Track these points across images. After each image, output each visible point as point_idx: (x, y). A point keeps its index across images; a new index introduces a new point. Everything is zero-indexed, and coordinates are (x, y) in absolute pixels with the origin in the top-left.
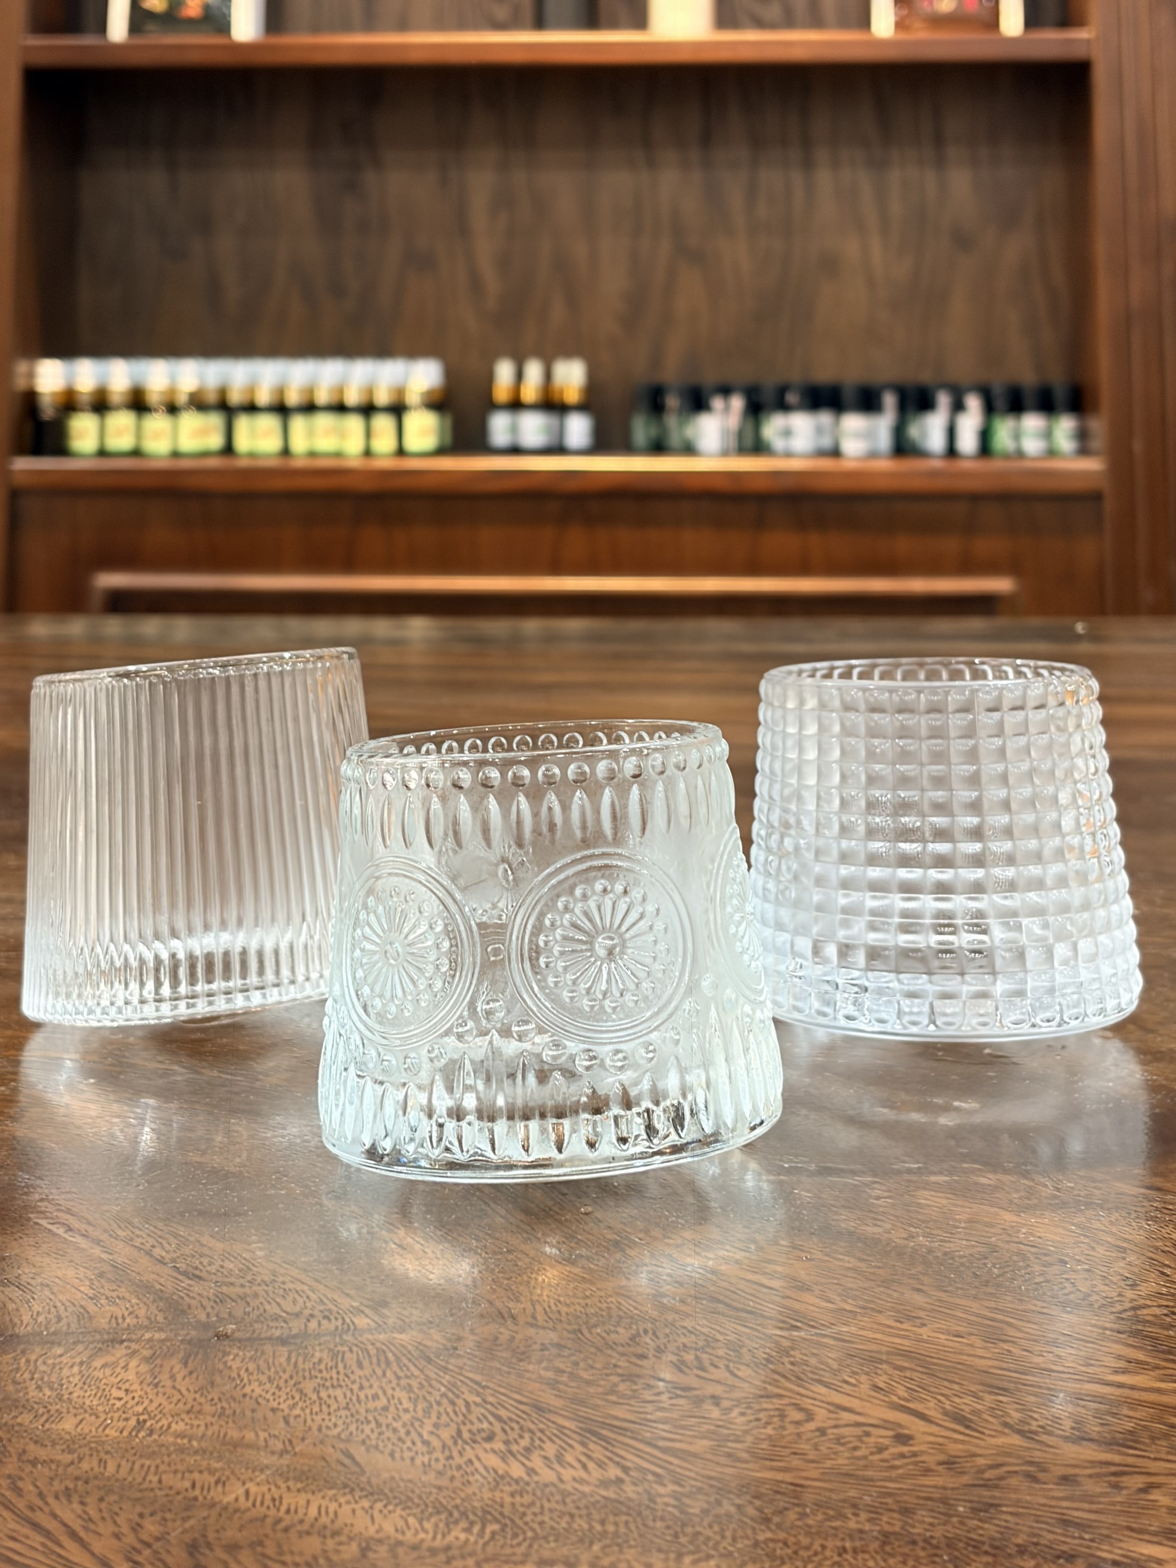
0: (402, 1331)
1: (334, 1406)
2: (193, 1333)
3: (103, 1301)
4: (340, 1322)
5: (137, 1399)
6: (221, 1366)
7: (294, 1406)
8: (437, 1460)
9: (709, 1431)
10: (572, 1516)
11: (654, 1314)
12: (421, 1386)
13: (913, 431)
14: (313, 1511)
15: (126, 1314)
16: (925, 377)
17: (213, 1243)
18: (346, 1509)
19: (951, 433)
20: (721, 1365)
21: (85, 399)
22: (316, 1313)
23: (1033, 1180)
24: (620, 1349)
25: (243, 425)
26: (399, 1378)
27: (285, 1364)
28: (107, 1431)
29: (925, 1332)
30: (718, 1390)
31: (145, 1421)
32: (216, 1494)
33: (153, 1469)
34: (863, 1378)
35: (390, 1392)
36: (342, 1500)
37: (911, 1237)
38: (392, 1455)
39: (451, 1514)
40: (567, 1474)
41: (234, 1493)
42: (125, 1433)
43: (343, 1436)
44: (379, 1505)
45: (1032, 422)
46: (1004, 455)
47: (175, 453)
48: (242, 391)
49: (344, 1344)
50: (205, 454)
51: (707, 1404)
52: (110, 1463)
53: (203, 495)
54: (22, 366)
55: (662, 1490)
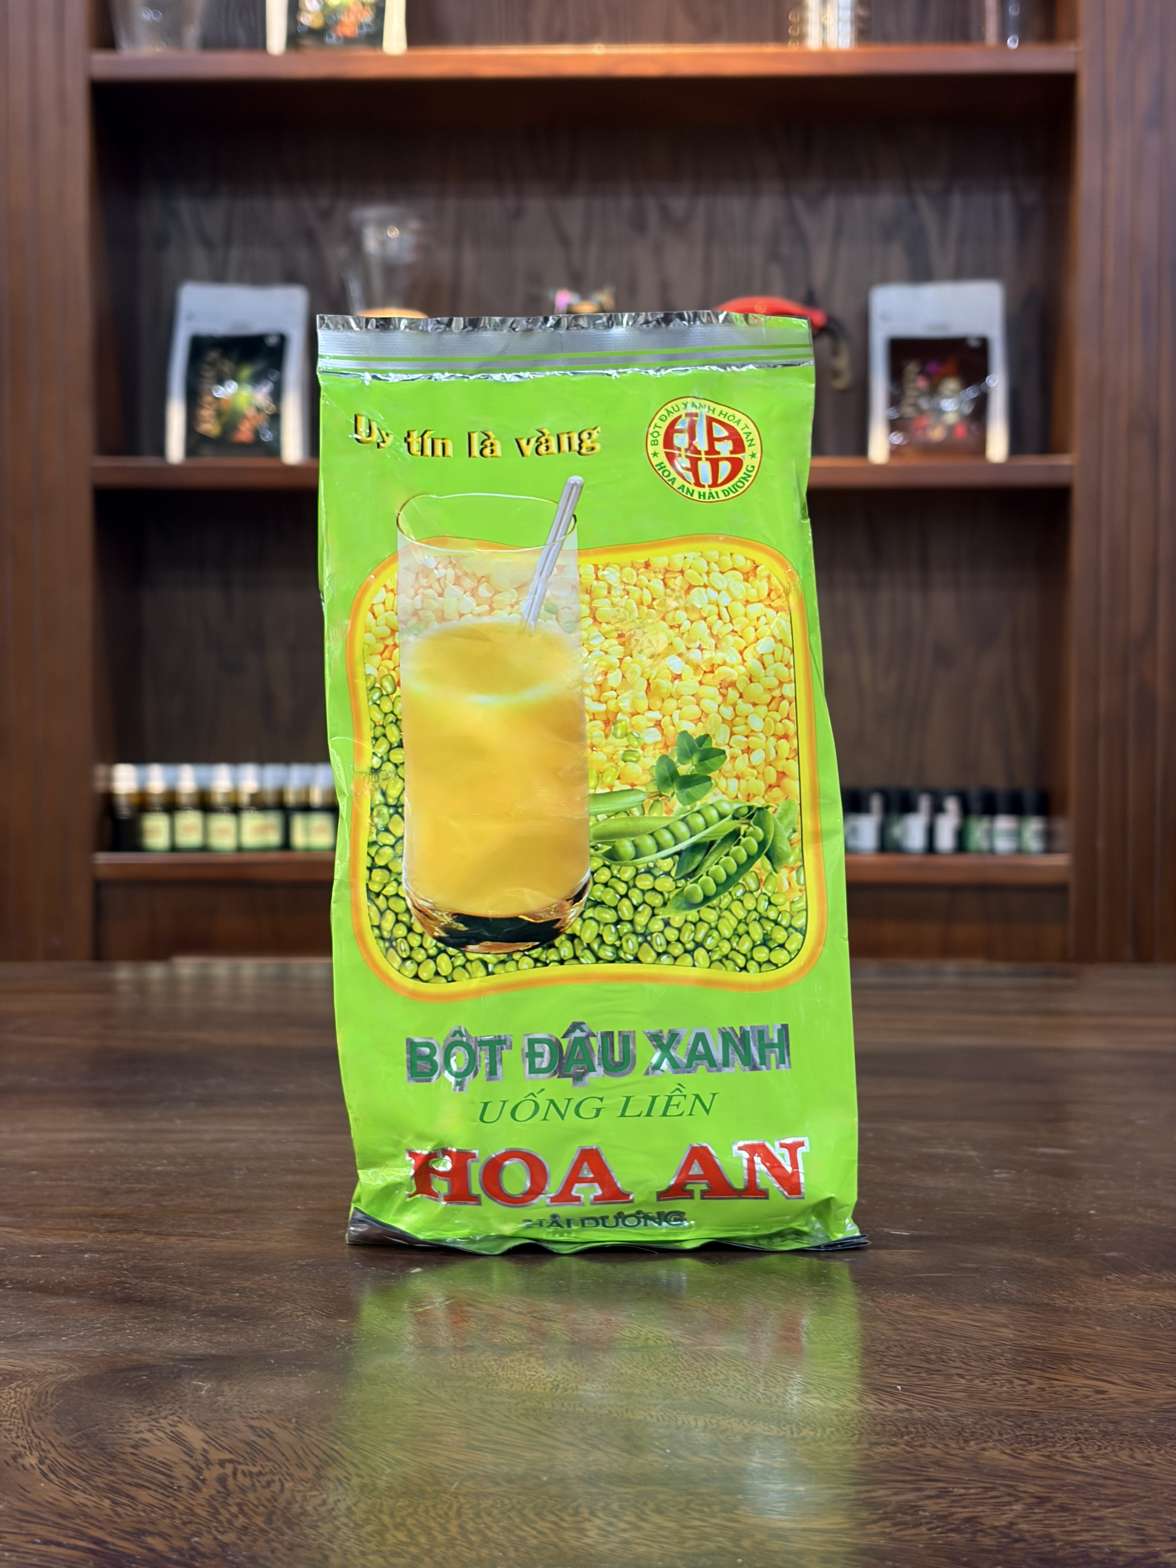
0: (718, 1345)
1: (689, 1379)
2: (566, 1346)
3: (491, 1333)
4: (670, 1342)
6: (596, 1361)
7: (660, 1378)
10: (882, 1424)
11: (899, 1338)
12: (746, 1370)
13: (896, 831)
16: (908, 782)
17: (553, 1305)
19: (931, 832)
20: (957, 1360)
21: (156, 800)
23: (1150, 1275)
25: (299, 823)
26: (728, 1366)
27: (642, 1361)
28: (534, 1389)
29: (1098, 1346)
30: (962, 1372)
31: (558, 1385)
32: (629, 1416)
33: (577, 1405)
34: (1062, 1366)
35: (725, 1372)
36: (719, 1418)
37: (1071, 1302)
38: (742, 1399)
39: (798, 1424)
41: (641, 1415)
42: (548, 1390)
43: (703, 1391)
44: (745, 1421)
45: (1004, 823)
46: (979, 852)
47: (240, 849)
48: (297, 793)
49: (678, 1350)
50: (266, 849)
51: (956, 1378)
52: (545, 1403)
53: (268, 885)
54: (101, 770)
55: (941, 1414)
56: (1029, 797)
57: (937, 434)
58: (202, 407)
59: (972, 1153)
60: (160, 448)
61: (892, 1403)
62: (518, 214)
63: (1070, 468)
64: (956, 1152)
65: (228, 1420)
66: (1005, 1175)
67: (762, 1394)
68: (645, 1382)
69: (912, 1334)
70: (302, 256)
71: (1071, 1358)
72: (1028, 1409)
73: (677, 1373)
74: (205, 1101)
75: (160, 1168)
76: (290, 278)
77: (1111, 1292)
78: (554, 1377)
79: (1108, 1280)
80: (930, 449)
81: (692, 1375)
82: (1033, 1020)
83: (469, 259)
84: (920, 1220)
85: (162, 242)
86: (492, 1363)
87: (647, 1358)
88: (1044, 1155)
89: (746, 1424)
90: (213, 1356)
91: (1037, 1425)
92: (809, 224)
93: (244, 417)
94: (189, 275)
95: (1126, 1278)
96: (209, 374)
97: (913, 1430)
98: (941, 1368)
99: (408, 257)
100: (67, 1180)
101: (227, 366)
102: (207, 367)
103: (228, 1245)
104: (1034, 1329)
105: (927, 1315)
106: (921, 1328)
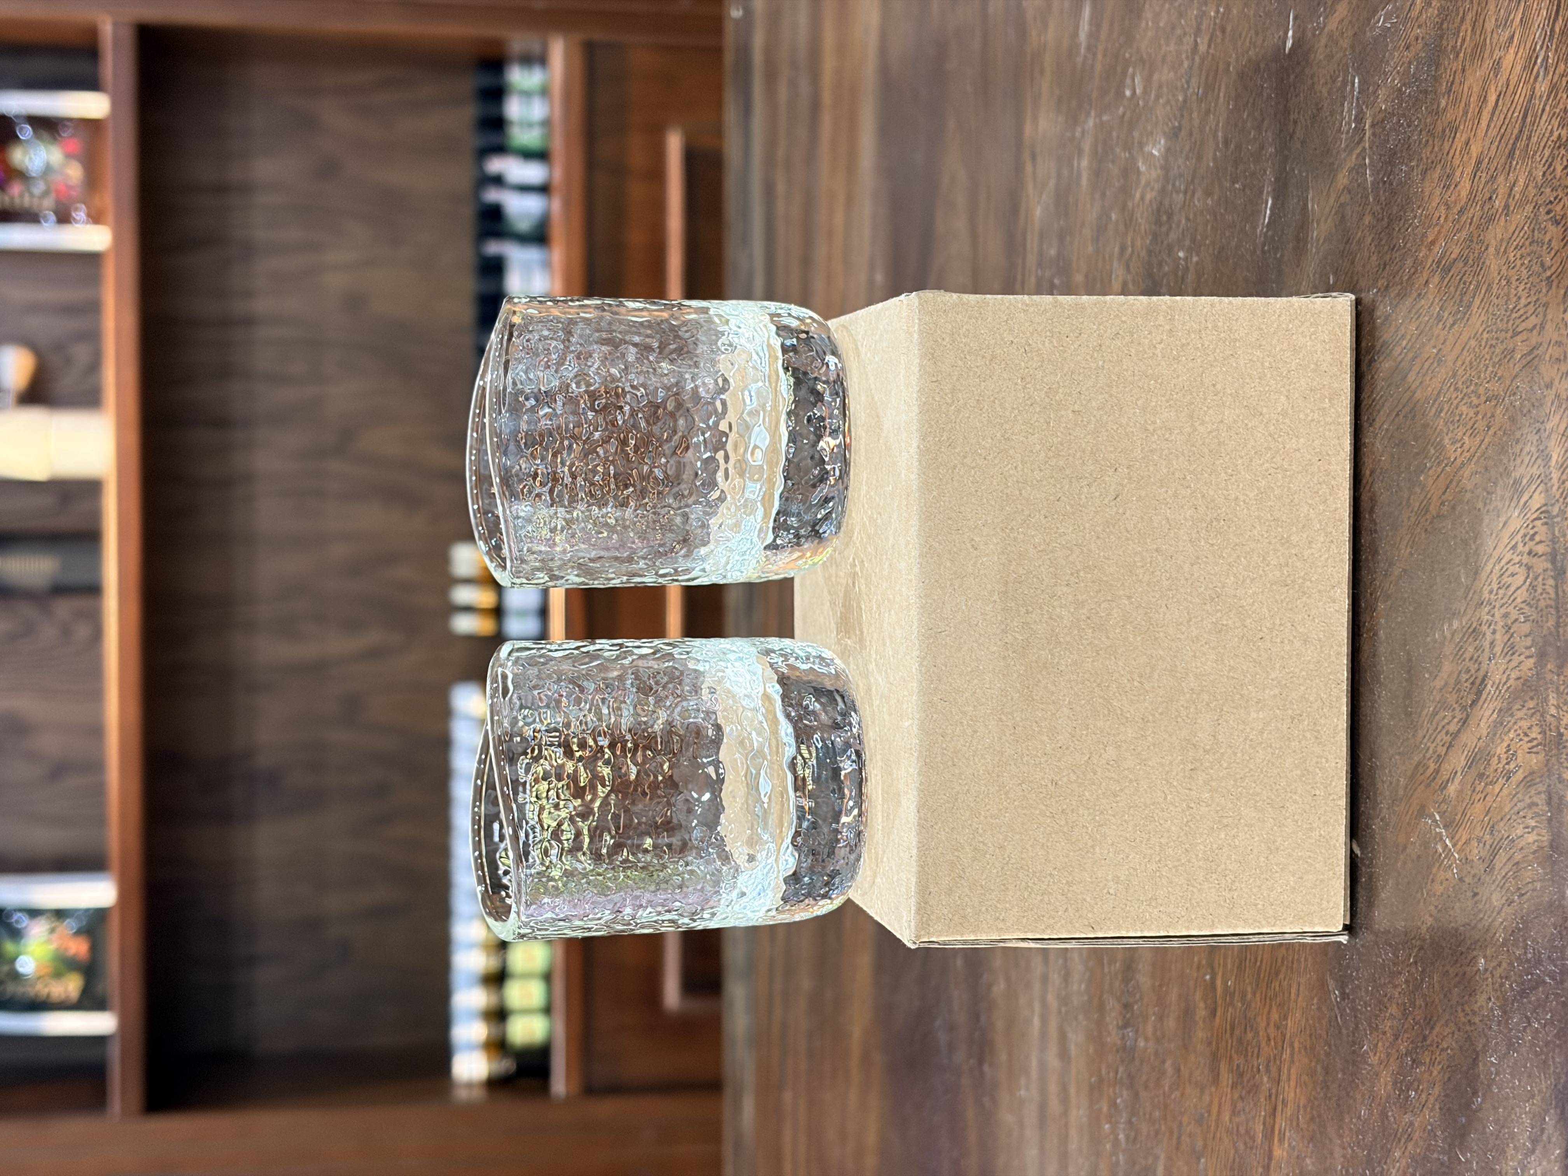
0: (1548, 457)
2: (1550, 666)
3: (1512, 766)
4: (1538, 523)
13: (523, 225)
15: (1526, 739)
16: (467, 214)
17: (1444, 675)
19: (525, 189)
21: (493, 1031)
22: (1527, 549)
45: (514, 109)
46: (548, 136)
54: (460, 1095)
56: (486, 80)
57: (75, 173)
58: (49, 995)
60: (98, 1041)
63: (115, 23)
66: (1137, 81)
69: (1519, 188)
74: (982, 1050)
75: (1121, 1136)
80: (92, 180)
82: (829, 65)
88: (1094, 35)
93: (60, 948)
96: (11, 989)
103: (1293, 1084)
104: (1505, 23)
105: (1469, 169)
106: (1501, 179)
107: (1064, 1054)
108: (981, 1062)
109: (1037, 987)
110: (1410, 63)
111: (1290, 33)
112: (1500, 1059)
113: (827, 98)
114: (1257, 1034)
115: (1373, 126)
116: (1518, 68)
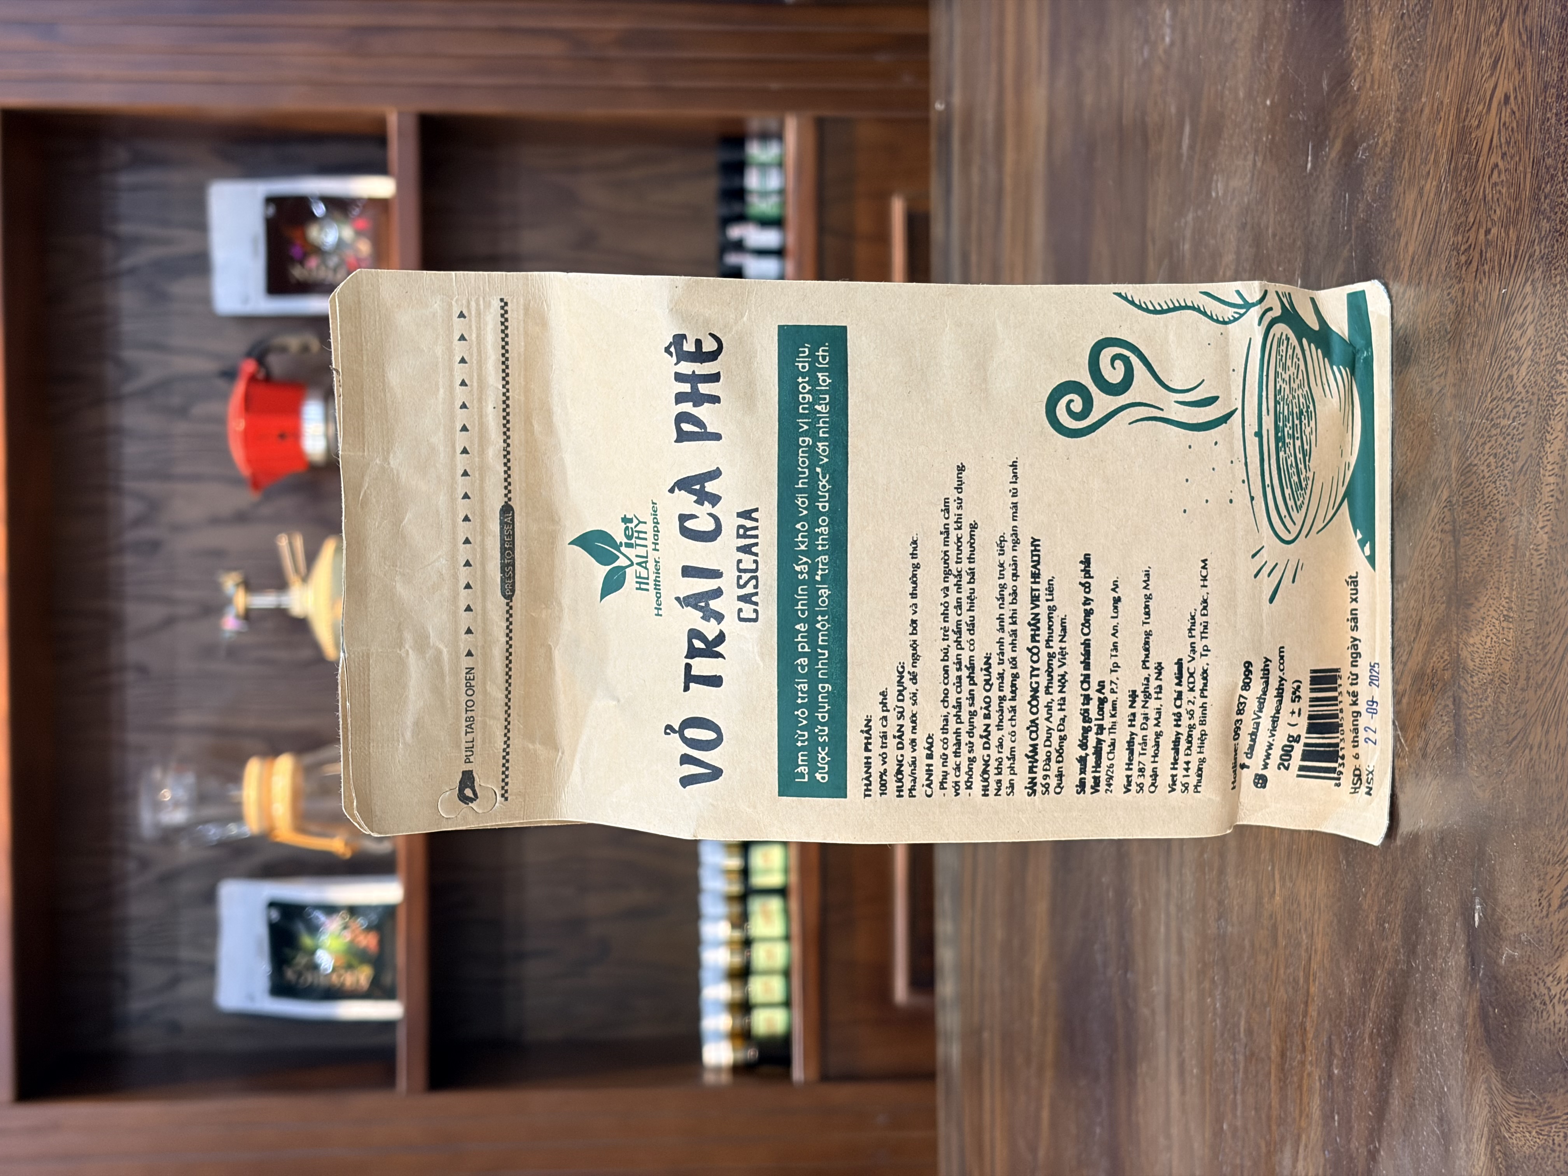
1: (1495, 491)
2: (1453, 609)
3: (1435, 680)
4: (1446, 510)
5: (1492, 628)
6: (1472, 581)
7: (1495, 519)
8: (1523, 408)
9: (1505, 231)
10: (1552, 307)
11: (1439, 290)
12: (1483, 436)
14: (1552, 480)
15: (1442, 661)
18: (1551, 459)
19: (762, 253)
20: (1467, 235)
21: (739, 1022)
22: (1440, 528)
23: (1352, 49)
24: (1459, 308)
25: (759, 880)
26: (1478, 454)
27: (1470, 536)
28: (1510, 638)
29: (1446, 101)
30: (1482, 231)
31: (1504, 616)
32: (1543, 548)
33: (1530, 597)
34: (1473, 136)
35: (1486, 457)
36: (1546, 462)
37: (1389, 126)
38: (1520, 440)
39: (1553, 386)
40: (1530, 318)
41: (1543, 537)
42: (1511, 626)
43: (1511, 478)
44: (1549, 437)
45: (753, 180)
46: (783, 204)
47: (787, 938)
48: (730, 882)
49: (1458, 501)
50: (787, 912)
51: (1490, 237)
52: (1527, 628)
53: (824, 909)
54: (709, 1078)
55: (1537, 253)
56: (728, 155)
57: (364, 247)
58: (343, 985)
59: (1190, 217)
60: (386, 1026)
61: (1524, 298)
62: (142, 670)
63: (400, 114)
64: (1188, 233)
65: (1551, 930)
66: (1219, 185)
67: (1513, 422)
68: (1499, 534)
69: (1433, 278)
70: (187, 886)
71: (1464, 126)
72: (1529, 170)
73: (1487, 502)
74: (1126, 962)
75: (1218, 1005)
76: (210, 898)
77: (1376, 87)
78: (1494, 620)
79: (1358, 89)
80: (380, 254)
81: (1490, 489)
82: (1010, 157)
83: (188, 718)
84: (1280, 269)
85: (174, 1028)
86: (1475, 679)
87: (1468, 531)
88: (1192, 147)
89: (1553, 437)
90: (1468, 944)
91: (1549, 161)
92: (150, 375)
93: (352, 942)
94: (208, 999)
95: (1356, 72)
96: (309, 978)
97: (1558, 279)
98: (1478, 250)
99: (190, 779)
100: (1235, 1094)
101: (301, 960)
102: (302, 980)
103: (1320, 936)
104: (1425, 161)
105: (1408, 264)
106: (1424, 270)
107: (1181, 951)
108: (1126, 972)
109: (1163, 901)
110: (1376, 186)
111: (1310, 158)
112: (1432, 888)
113: (1008, 183)
114: (1299, 904)
115: (1357, 228)
116: (1432, 195)
